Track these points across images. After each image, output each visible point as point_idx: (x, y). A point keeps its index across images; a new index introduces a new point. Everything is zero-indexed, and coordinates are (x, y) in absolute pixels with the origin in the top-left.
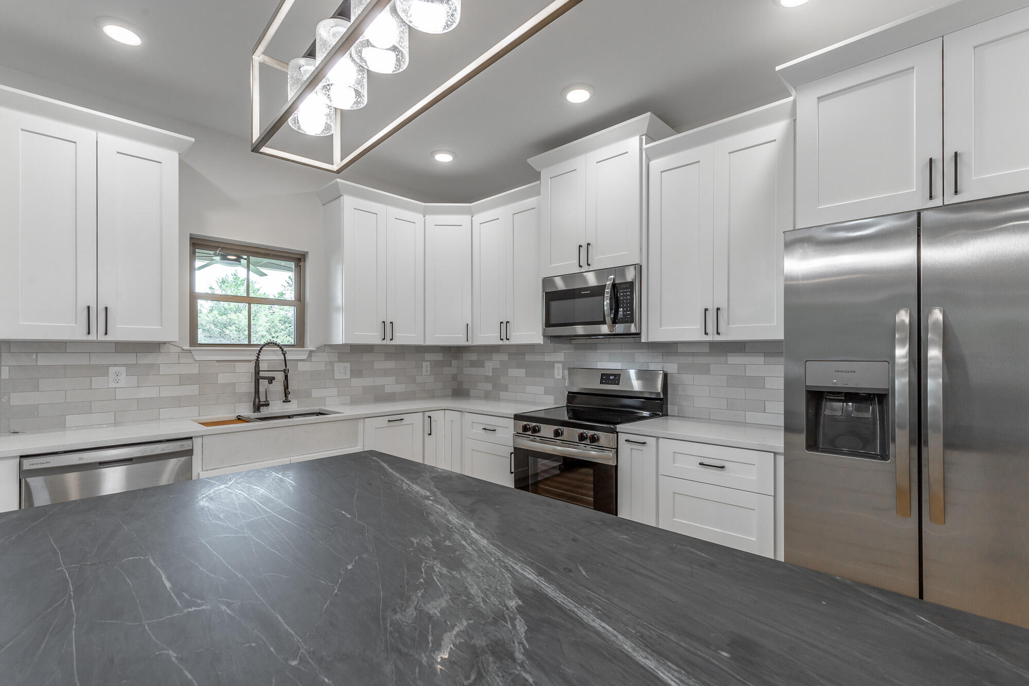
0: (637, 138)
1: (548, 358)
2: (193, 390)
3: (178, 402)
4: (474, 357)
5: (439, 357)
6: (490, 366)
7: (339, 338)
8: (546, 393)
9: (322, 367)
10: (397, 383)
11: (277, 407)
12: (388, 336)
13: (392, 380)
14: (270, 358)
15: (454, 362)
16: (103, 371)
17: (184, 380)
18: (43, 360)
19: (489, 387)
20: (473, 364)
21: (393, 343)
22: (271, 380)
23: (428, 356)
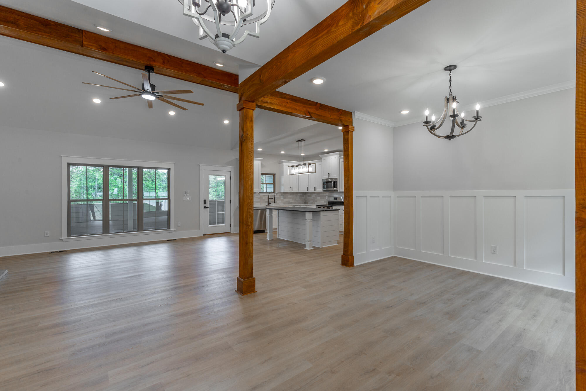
0: (337, 156)
1: (325, 195)
4: (309, 194)
5: (301, 195)
6: (313, 196)
7: (283, 191)
8: (324, 202)
9: (279, 196)
10: (292, 200)
11: (272, 204)
12: (291, 191)
13: (291, 199)
15: (304, 196)
17: (259, 198)
19: (312, 201)
20: (309, 196)
21: (292, 191)
22: (272, 199)
23: (299, 194)
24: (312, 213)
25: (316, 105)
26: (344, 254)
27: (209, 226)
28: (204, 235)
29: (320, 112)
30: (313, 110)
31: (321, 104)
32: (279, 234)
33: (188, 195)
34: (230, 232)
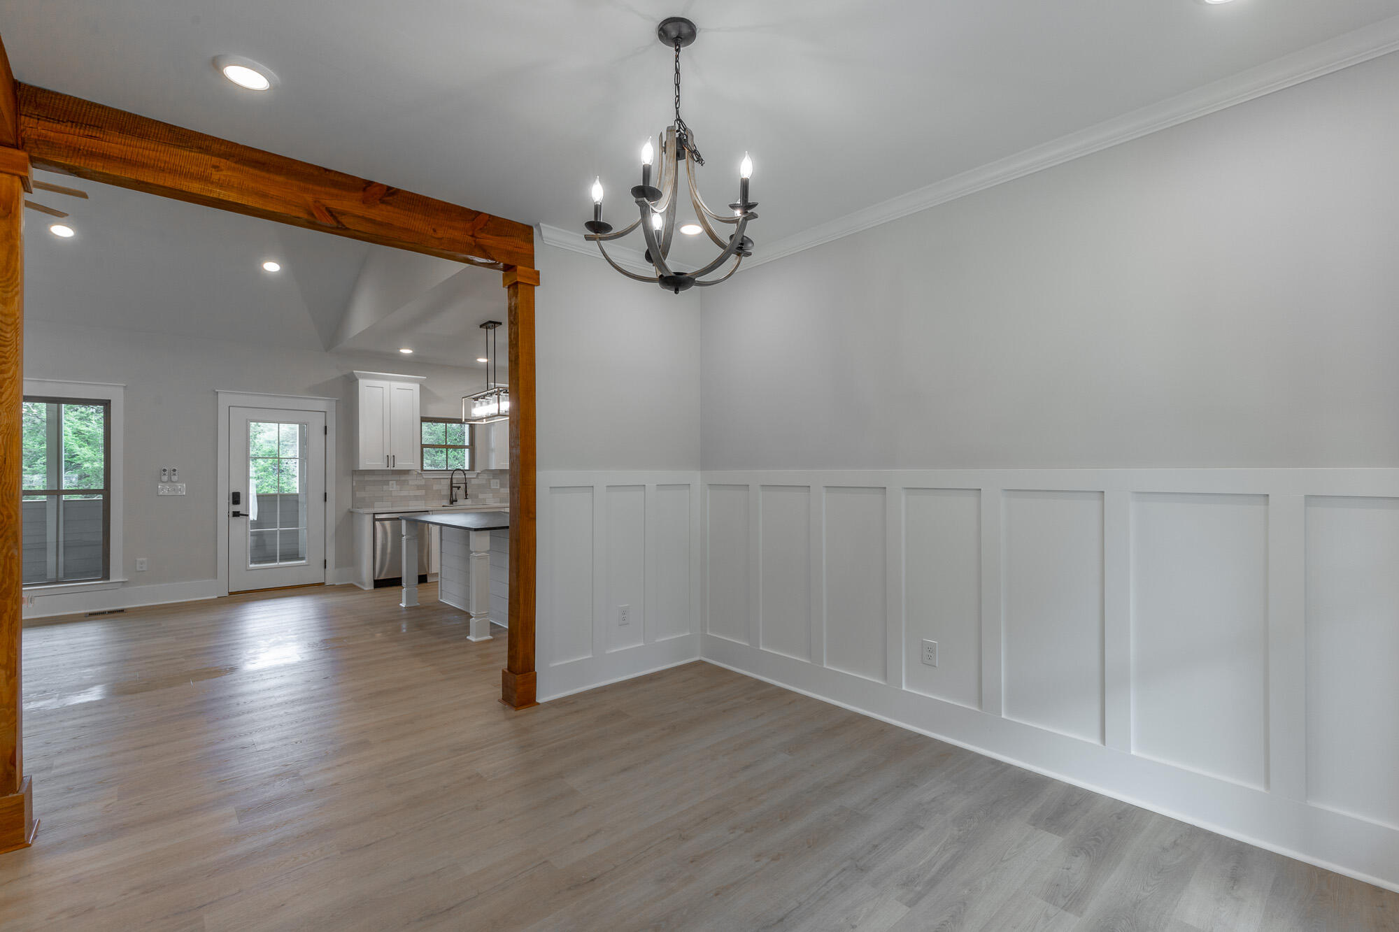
2: (422, 492)
3: (416, 498)
7: (493, 467)
9: (484, 482)
11: (461, 502)
14: (457, 476)
16: (387, 482)
17: (419, 487)
18: (367, 478)
22: (459, 488)
24: (488, 532)
25: (364, 190)
26: (509, 668)
27: (252, 566)
28: (231, 593)
29: (380, 213)
30: (348, 204)
31: (389, 188)
32: (441, 590)
33: (175, 478)
34: (322, 584)
